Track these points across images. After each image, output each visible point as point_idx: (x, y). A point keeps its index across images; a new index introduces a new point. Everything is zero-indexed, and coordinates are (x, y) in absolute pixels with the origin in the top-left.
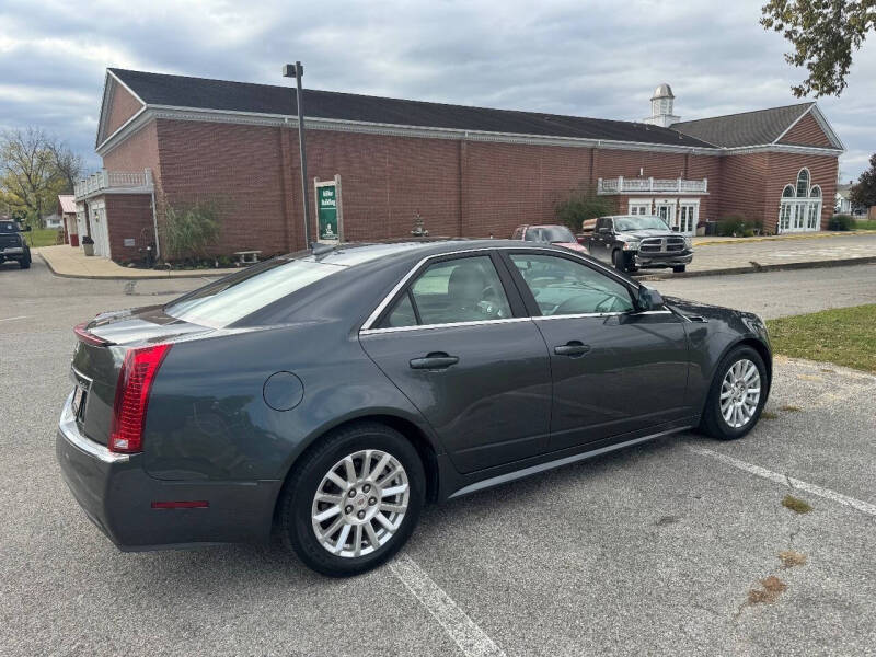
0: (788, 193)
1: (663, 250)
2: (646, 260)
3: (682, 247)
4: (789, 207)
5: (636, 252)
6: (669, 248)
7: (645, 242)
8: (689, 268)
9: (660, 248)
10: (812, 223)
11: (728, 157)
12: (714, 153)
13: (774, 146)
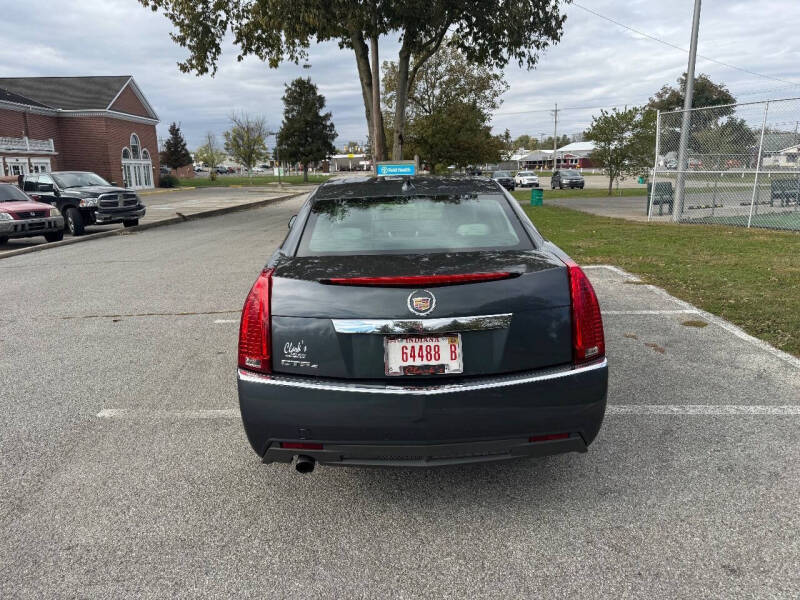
0: (126, 155)
1: (121, 206)
2: (108, 216)
3: (135, 202)
4: (129, 167)
5: (95, 208)
6: (126, 203)
7: (103, 198)
8: (142, 221)
9: (116, 204)
10: (147, 182)
11: (62, 118)
12: (48, 114)
13: (107, 112)
